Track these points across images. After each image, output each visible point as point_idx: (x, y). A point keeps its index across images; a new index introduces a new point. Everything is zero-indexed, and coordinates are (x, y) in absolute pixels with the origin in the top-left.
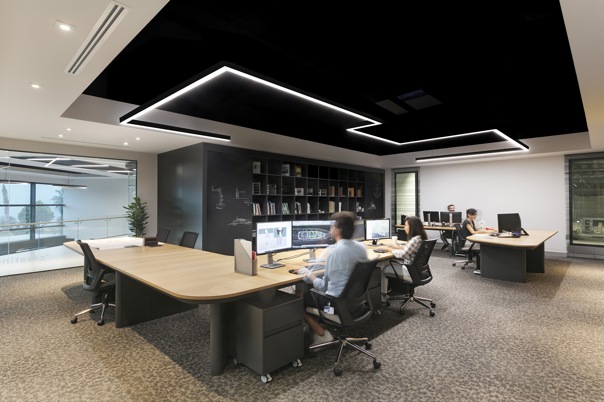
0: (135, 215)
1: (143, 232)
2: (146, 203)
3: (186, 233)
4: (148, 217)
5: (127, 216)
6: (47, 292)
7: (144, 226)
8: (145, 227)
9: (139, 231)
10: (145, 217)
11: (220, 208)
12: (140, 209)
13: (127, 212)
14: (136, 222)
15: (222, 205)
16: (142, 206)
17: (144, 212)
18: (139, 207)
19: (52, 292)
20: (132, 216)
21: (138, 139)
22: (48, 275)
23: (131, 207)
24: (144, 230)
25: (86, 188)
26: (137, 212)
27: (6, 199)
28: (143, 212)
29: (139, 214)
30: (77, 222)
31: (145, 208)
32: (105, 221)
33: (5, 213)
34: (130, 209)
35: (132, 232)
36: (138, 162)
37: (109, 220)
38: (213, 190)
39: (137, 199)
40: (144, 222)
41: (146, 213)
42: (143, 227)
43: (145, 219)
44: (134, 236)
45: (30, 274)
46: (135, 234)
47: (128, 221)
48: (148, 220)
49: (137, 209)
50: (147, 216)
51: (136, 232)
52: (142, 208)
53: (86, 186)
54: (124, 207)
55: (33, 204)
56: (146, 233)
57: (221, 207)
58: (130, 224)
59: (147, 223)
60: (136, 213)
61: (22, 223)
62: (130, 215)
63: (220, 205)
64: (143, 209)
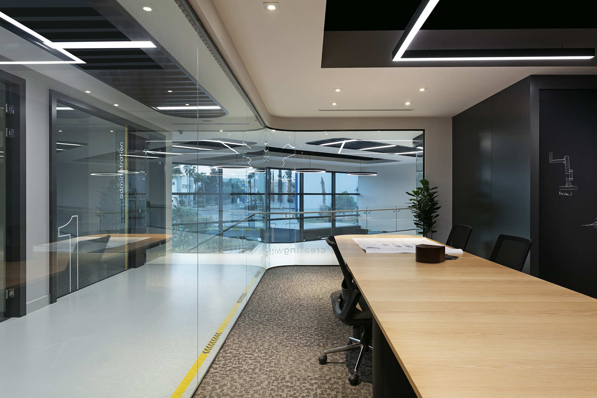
0: (421, 204)
1: (432, 229)
2: (437, 188)
3: (502, 238)
4: (440, 207)
5: (411, 205)
6: (316, 296)
7: (433, 220)
8: (435, 222)
9: (427, 226)
10: (435, 207)
11: (567, 194)
12: (428, 196)
13: (411, 200)
14: (423, 214)
15: (572, 188)
16: (431, 191)
17: (434, 200)
18: (427, 193)
19: (321, 297)
20: (418, 205)
21: (422, 90)
22: (327, 272)
23: (416, 193)
24: (434, 226)
25: (376, 175)
26: (424, 200)
27: (323, 190)
28: (432, 200)
29: (427, 202)
30: (365, 212)
31: (435, 195)
32: (394, 212)
33: (323, 202)
34: (415, 196)
35: (417, 227)
36: (425, 131)
37: (398, 211)
38: (551, 161)
39: (425, 182)
40: (434, 215)
41: (436, 202)
42: (432, 222)
43: (436, 211)
44: (420, 233)
45: (312, 267)
46: (422, 231)
47: (413, 212)
48: (439, 212)
49: (425, 196)
50: (437, 206)
51: (424, 229)
52: (431, 195)
53: (376, 173)
54: (407, 193)
55: (334, 193)
56: (436, 231)
57: (568, 192)
58: (415, 216)
59: (437, 216)
60: (422, 202)
61: (326, 211)
62: (415, 204)
63: (568, 188)
64: (433, 195)
